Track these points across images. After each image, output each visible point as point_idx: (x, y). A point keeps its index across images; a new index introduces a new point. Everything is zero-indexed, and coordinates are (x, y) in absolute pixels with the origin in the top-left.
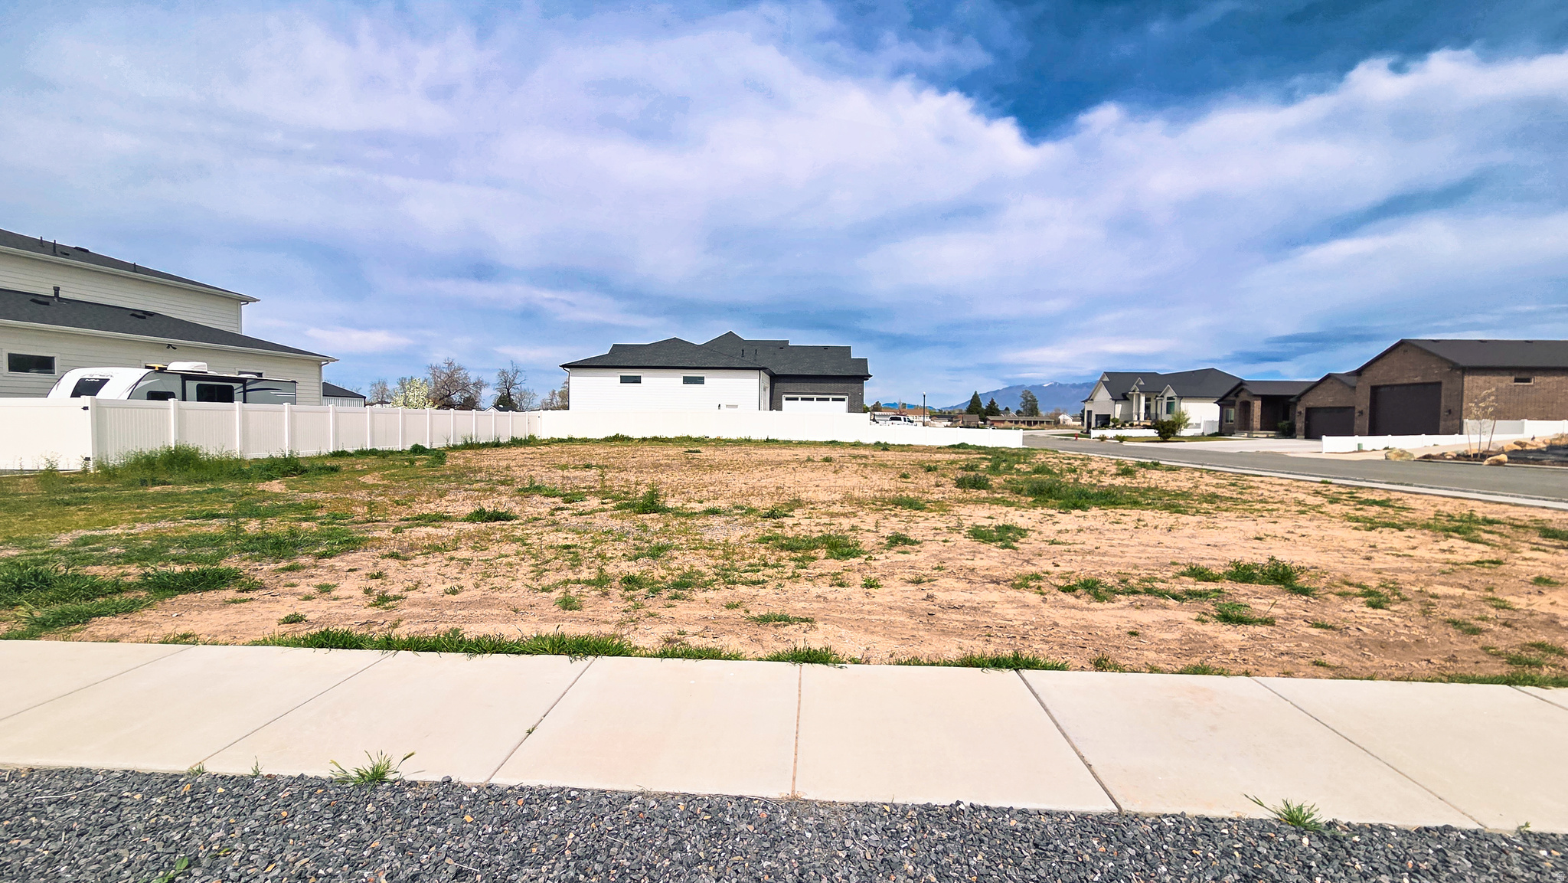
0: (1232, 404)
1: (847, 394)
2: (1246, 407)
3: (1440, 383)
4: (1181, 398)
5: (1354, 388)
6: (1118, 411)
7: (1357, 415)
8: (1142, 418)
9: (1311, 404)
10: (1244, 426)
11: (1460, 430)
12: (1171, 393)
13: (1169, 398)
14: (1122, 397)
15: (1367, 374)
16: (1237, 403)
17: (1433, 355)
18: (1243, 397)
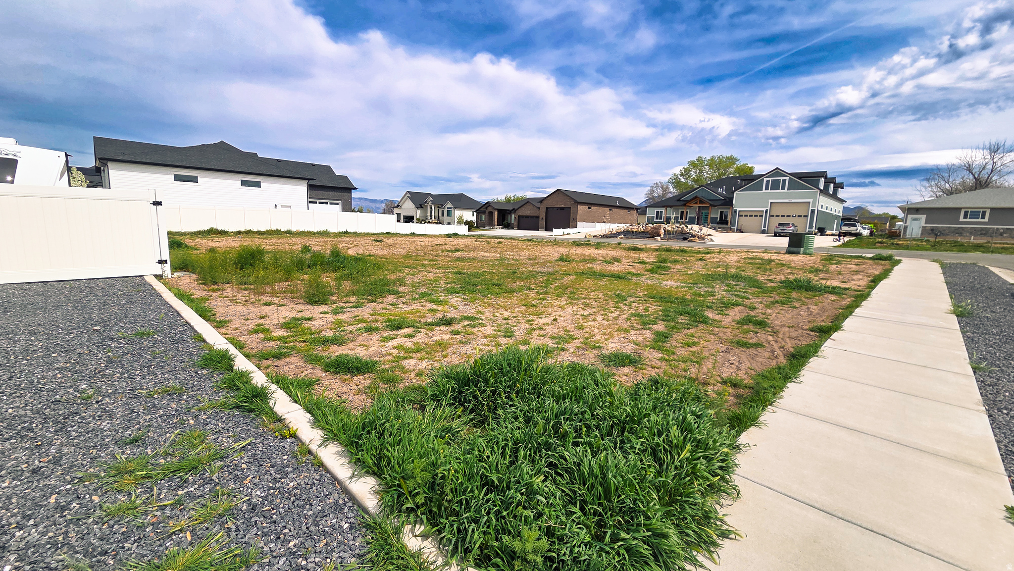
0: (484, 213)
1: (341, 200)
2: (491, 214)
3: (570, 208)
4: (455, 208)
5: (539, 208)
6: (418, 214)
7: (540, 219)
8: (433, 219)
9: (521, 214)
10: (490, 223)
11: (575, 227)
12: (449, 205)
13: (448, 208)
14: (420, 206)
15: (544, 202)
16: (487, 212)
17: (568, 196)
18: (490, 209)
